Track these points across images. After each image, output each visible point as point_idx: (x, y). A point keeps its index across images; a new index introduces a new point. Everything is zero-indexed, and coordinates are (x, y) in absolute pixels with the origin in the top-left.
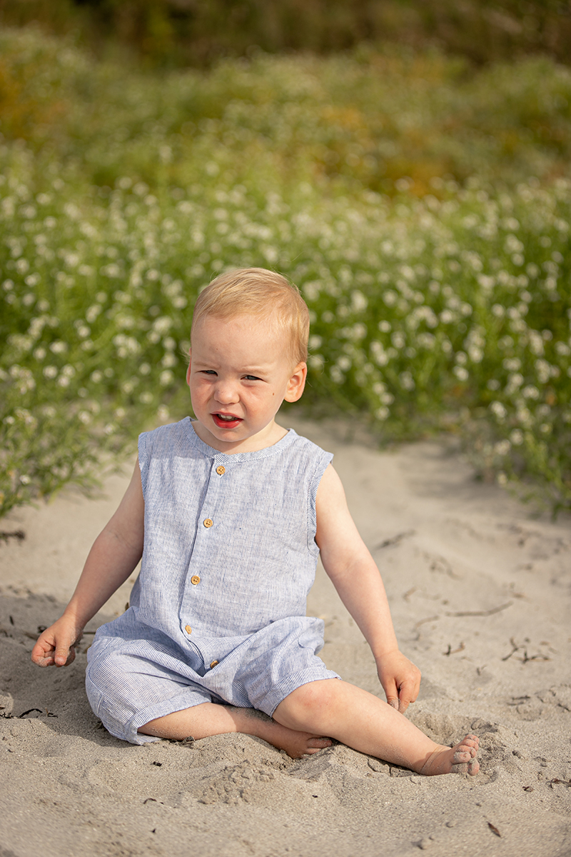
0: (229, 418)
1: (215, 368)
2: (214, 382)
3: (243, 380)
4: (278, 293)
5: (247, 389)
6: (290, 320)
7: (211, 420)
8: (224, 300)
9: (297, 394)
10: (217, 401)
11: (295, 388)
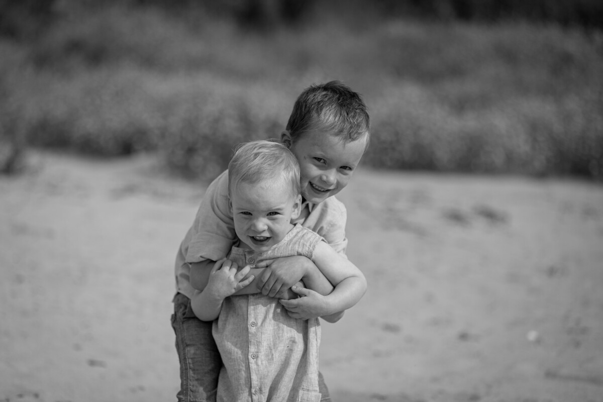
0: (262, 238)
1: (250, 210)
2: (251, 219)
3: (268, 217)
5: (272, 221)
9: (298, 214)
10: (254, 231)
11: (296, 210)
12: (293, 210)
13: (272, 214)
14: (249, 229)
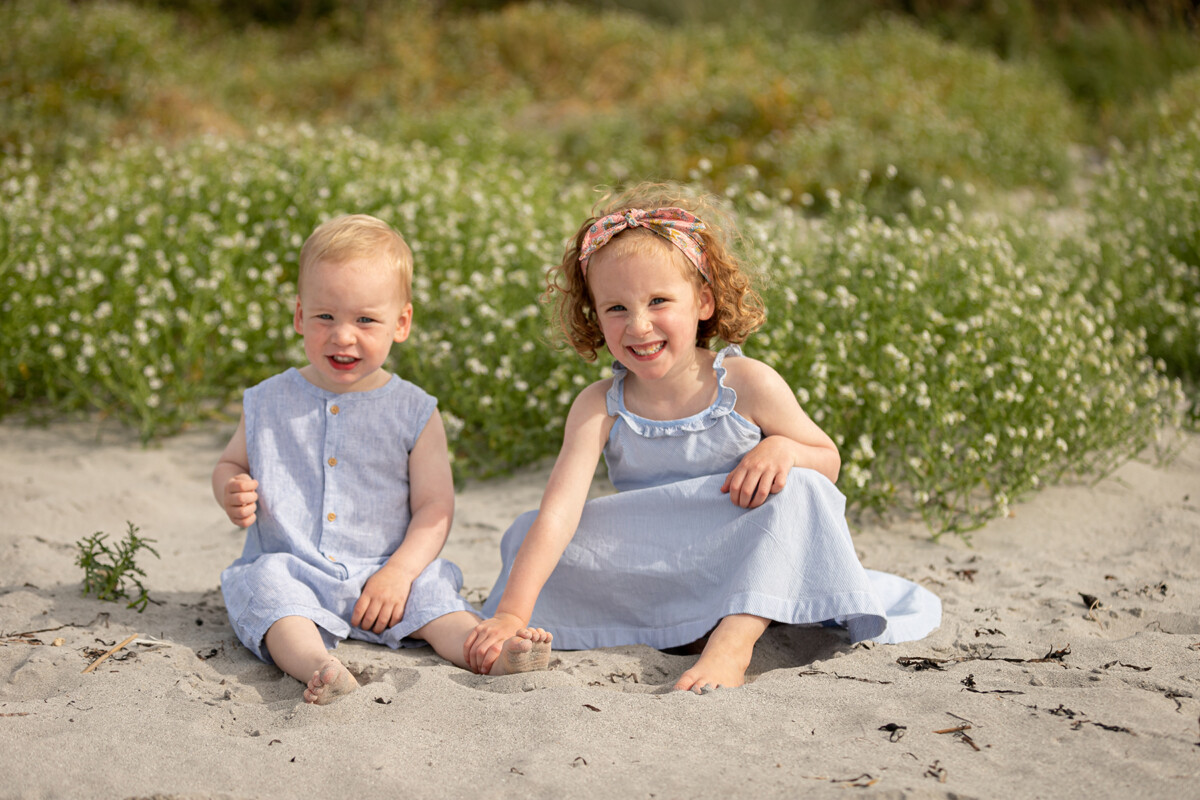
0: (346, 359)
1: (330, 311)
2: (331, 326)
3: (358, 323)
4: (384, 238)
5: (364, 331)
6: (399, 262)
7: (327, 362)
8: (337, 246)
9: (404, 335)
10: (335, 344)
11: (402, 329)
12: (398, 325)
13: (365, 320)
14: (326, 343)
